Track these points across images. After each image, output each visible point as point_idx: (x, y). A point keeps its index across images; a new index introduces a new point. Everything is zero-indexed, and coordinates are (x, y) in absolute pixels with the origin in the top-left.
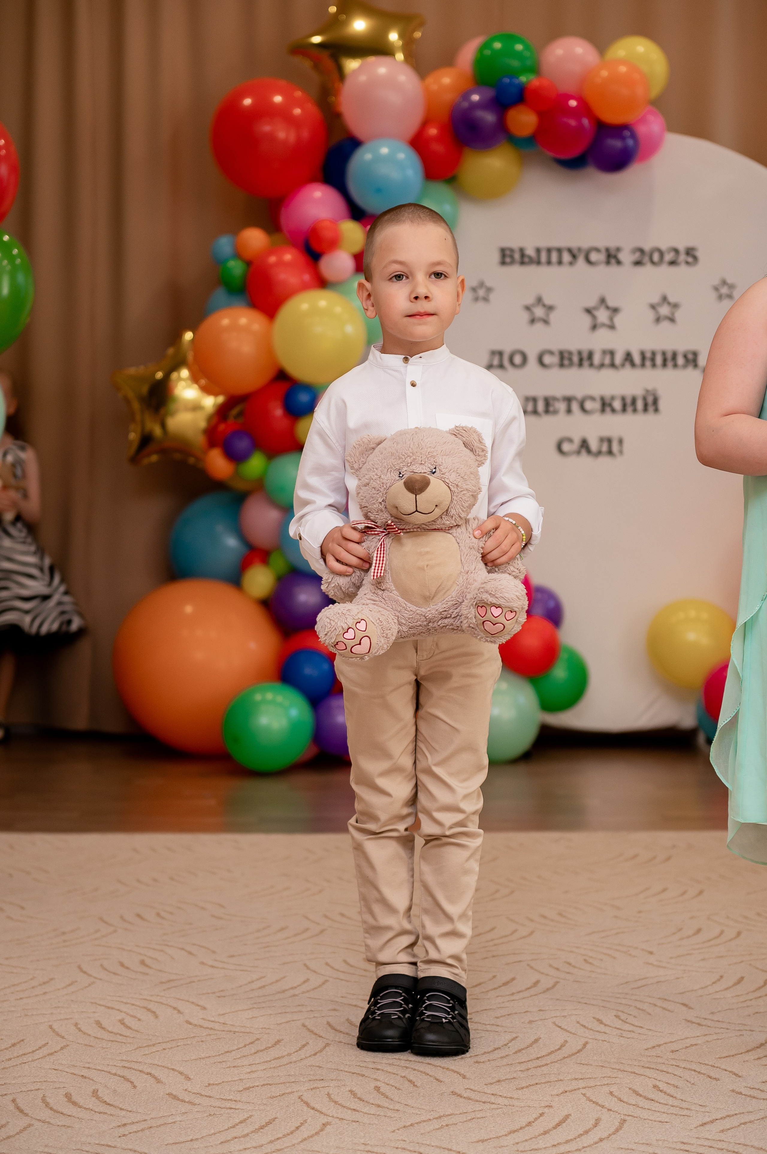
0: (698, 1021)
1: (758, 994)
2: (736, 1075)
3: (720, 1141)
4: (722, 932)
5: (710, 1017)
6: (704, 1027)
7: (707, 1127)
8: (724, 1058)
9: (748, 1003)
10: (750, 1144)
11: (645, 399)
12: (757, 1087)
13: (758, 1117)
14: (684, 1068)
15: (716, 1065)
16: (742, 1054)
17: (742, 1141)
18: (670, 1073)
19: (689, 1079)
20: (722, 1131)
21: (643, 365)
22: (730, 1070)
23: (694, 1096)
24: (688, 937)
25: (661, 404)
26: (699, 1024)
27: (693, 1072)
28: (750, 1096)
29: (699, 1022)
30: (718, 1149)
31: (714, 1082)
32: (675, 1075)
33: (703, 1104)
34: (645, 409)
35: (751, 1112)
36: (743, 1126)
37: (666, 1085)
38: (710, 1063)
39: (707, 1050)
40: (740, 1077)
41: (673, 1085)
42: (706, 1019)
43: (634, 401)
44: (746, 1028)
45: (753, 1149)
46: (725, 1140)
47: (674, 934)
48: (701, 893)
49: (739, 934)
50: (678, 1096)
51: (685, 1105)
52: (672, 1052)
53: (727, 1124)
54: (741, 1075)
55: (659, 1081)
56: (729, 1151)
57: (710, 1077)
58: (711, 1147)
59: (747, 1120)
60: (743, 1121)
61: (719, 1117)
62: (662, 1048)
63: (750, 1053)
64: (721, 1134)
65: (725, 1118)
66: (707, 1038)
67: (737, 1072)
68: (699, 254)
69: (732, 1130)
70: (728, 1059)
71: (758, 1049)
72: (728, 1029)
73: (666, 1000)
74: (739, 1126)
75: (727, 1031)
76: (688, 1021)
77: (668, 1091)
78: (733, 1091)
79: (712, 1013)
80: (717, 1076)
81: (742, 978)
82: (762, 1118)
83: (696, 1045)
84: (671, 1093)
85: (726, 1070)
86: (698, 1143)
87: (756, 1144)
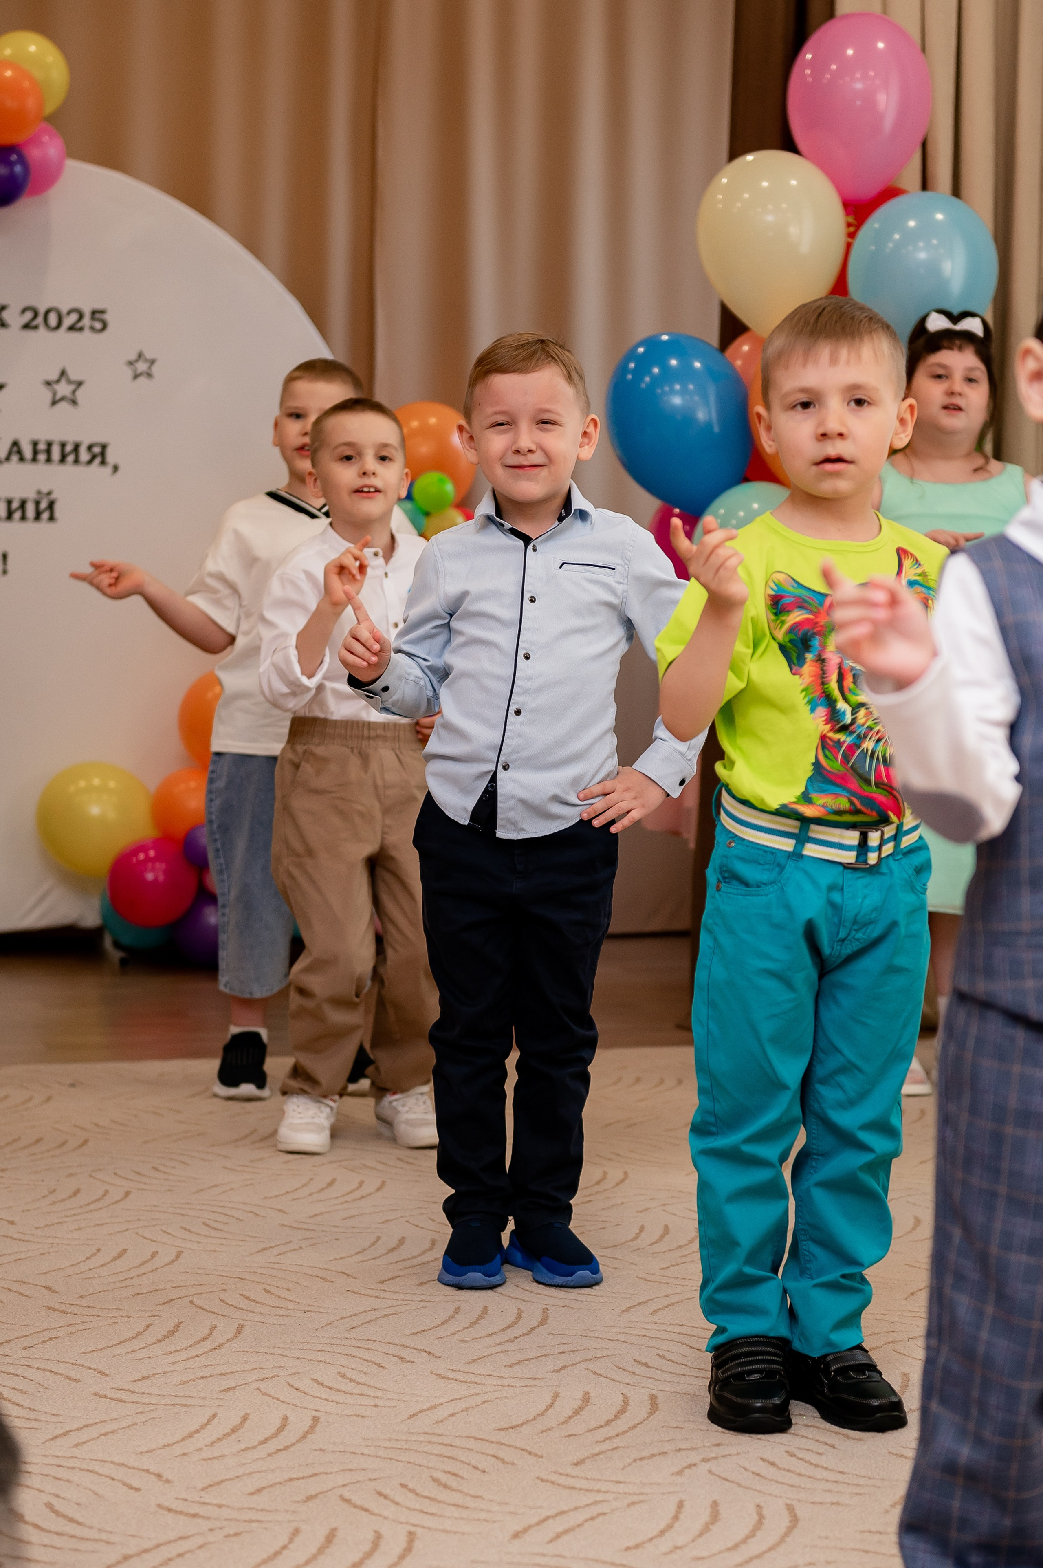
0: (63, 1307)
1: (142, 1270)
2: (103, 1374)
3: (72, 1457)
4: (106, 1192)
5: (78, 1302)
6: (68, 1315)
7: (58, 1442)
8: (90, 1352)
9: (128, 1282)
10: (108, 1459)
11: (37, 503)
12: (127, 1388)
13: (124, 1424)
14: (38, 1368)
15: (78, 1362)
16: (112, 1346)
17: (100, 1456)
18: (19, 1376)
19: (42, 1383)
20: (76, 1445)
21: (34, 459)
22: (95, 1368)
23: (46, 1403)
24: (63, 1200)
25: (58, 509)
26: (63, 1312)
27: (48, 1373)
28: (117, 1400)
29: (63, 1309)
30: (68, 1468)
31: (74, 1384)
32: (25, 1378)
33: (56, 1413)
34: (38, 516)
35: (116, 1419)
36: (103, 1437)
37: (12, 1390)
38: (71, 1361)
39: (69, 1343)
40: (106, 1375)
41: (22, 1390)
42: (72, 1305)
43: (23, 504)
44: (122, 1313)
45: (112, 1465)
46: (80, 1456)
47: (44, 1197)
48: (85, 1142)
49: (127, 1194)
50: (26, 1404)
51: (32, 1415)
52: (25, 1348)
53: (83, 1435)
54: (108, 1373)
55: (4, 1386)
56: (83, 1470)
57: (69, 1378)
58: (60, 1466)
59: (109, 1430)
60: (103, 1432)
61: (75, 1427)
62: (12, 1344)
63: (123, 1345)
64: (74, 1450)
65: (82, 1428)
66: (71, 1329)
67: (103, 1370)
68: (107, 317)
69: (89, 1443)
70: (95, 1354)
71: (134, 1340)
72: (98, 1316)
73: (24, 1282)
74: (98, 1437)
75: (98, 1318)
76: (50, 1308)
77: (14, 1399)
78: (96, 1394)
79: (82, 1297)
80: (78, 1377)
81: (125, 1251)
82: (128, 1427)
83: (56, 1338)
84: (17, 1401)
85: (90, 1368)
86: (44, 1462)
87: (117, 1459)
